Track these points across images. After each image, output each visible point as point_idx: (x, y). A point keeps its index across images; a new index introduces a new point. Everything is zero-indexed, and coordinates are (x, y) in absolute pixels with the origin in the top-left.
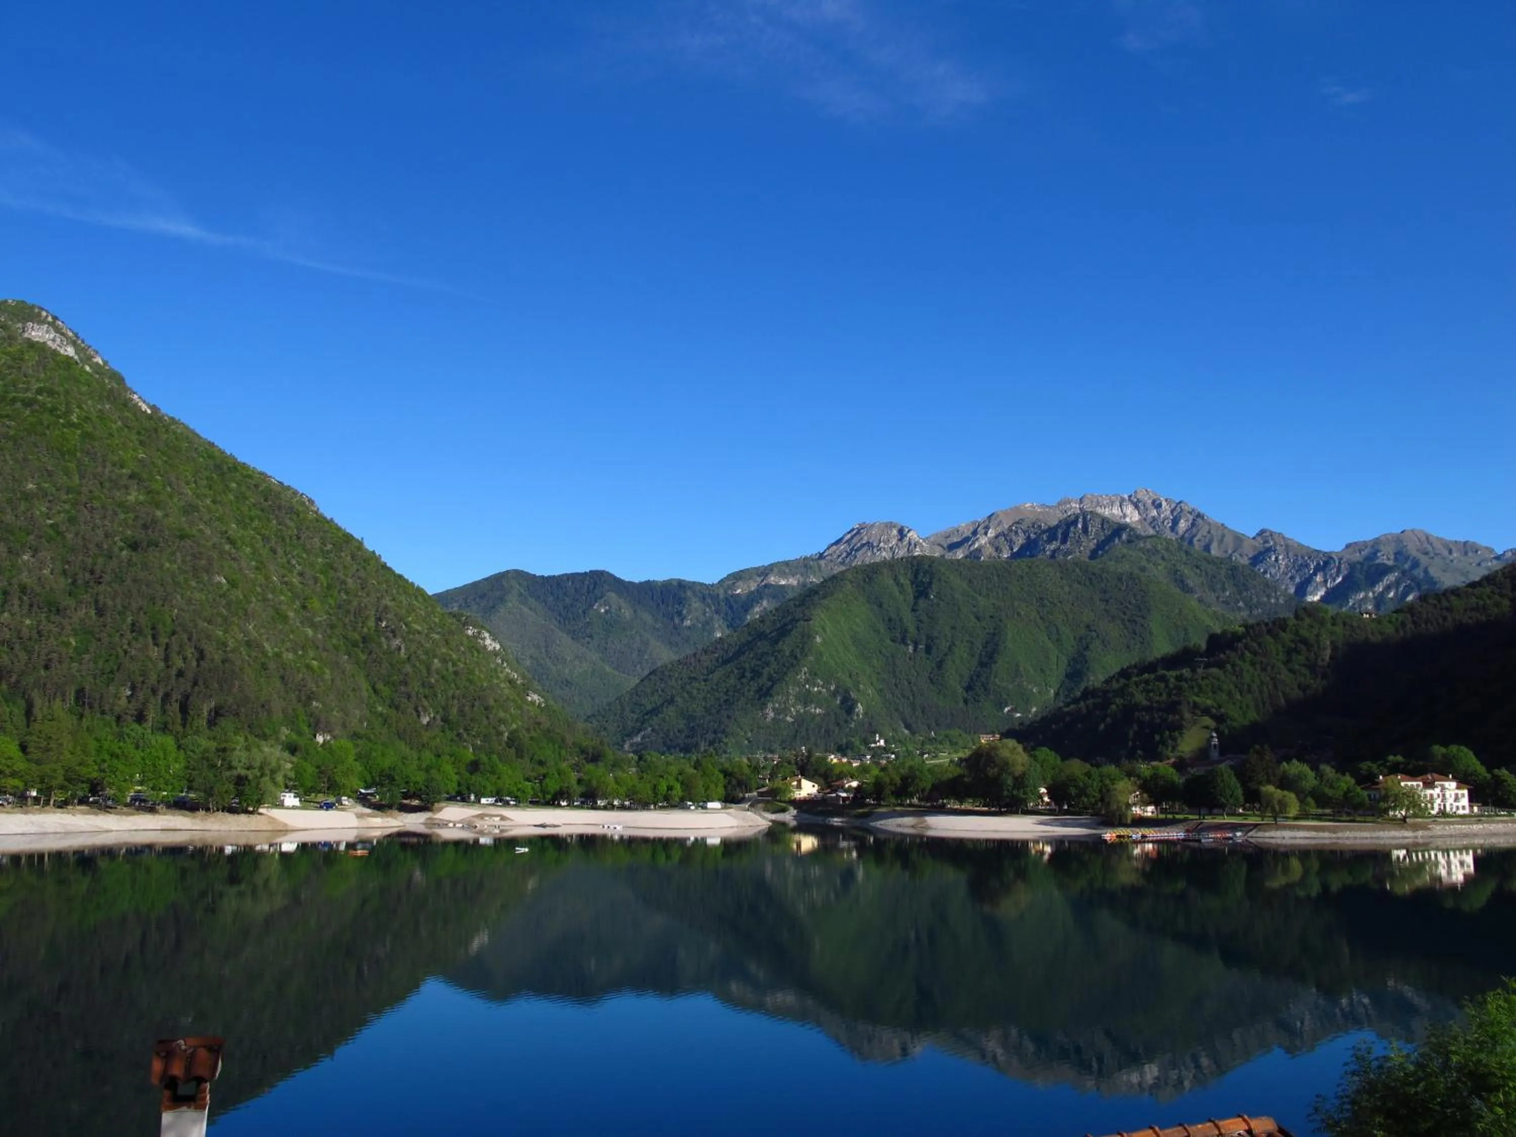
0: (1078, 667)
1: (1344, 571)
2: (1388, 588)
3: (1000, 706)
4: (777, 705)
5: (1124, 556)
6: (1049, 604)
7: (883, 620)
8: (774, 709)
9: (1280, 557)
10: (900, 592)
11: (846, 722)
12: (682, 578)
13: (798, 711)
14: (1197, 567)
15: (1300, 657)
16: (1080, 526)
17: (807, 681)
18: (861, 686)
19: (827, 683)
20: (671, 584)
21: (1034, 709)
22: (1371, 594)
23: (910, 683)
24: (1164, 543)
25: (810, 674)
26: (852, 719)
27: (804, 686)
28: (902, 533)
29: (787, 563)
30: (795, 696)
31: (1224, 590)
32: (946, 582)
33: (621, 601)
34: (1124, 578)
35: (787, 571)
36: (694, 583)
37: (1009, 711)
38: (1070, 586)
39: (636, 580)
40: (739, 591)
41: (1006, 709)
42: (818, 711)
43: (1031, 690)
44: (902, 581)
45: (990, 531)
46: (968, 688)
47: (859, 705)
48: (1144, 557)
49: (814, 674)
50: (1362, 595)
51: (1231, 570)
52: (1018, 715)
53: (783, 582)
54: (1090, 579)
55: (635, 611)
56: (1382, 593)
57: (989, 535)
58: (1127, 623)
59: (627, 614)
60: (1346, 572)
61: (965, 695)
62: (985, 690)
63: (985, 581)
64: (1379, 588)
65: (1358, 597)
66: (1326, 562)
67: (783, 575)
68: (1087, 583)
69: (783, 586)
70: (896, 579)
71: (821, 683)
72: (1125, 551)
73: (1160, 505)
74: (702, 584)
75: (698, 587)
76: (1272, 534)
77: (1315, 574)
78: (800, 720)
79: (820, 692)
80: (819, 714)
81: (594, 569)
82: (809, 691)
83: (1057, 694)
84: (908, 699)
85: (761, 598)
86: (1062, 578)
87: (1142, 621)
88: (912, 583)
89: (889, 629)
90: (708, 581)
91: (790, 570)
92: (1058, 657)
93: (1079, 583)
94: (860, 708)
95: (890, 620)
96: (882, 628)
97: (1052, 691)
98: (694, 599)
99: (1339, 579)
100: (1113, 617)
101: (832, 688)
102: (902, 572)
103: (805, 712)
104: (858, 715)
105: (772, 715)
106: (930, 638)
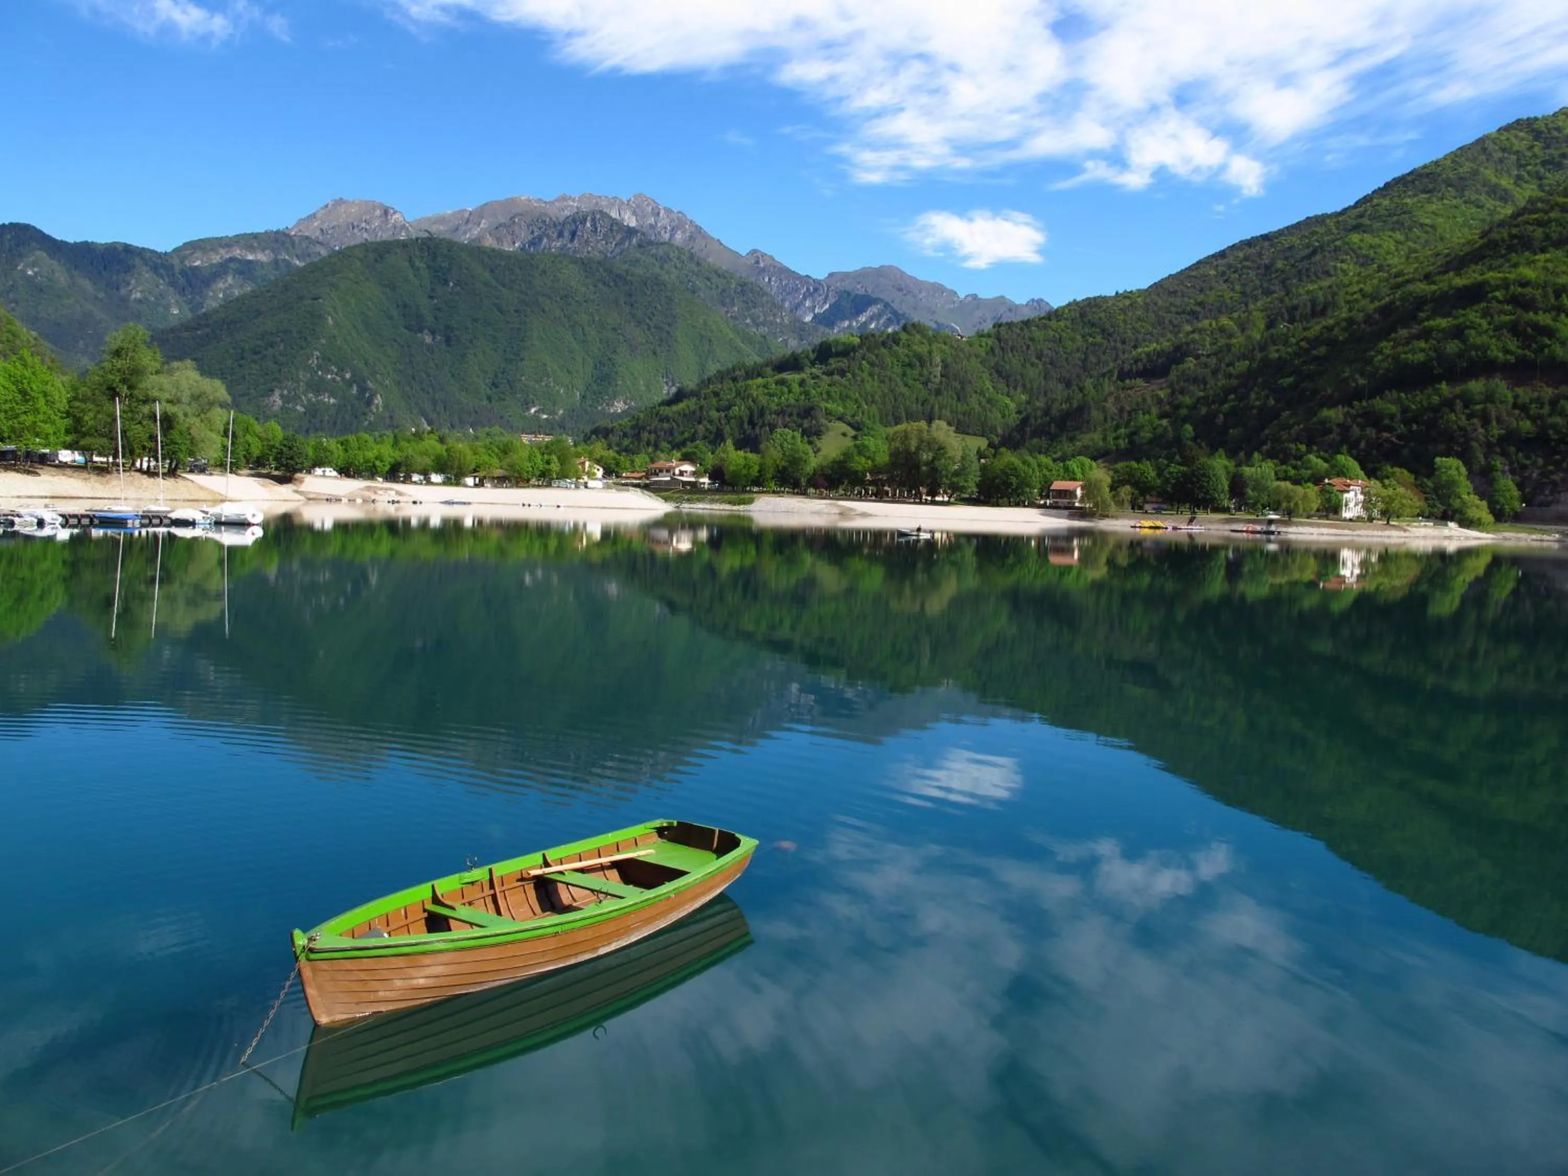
0: (606, 369)
1: (832, 300)
2: (872, 319)
3: (527, 405)
4: (286, 392)
5: (637, 261)
6: (573, 303)
7: (398, 306)
8: (282, 396)
9: (773, 279)
10: (415, 276)
11: (365, 414)
12: (128, 243)
13: (309, 400)
14: (708, 279)
15: (914, 372)
16: (588, 225)
17: (319, 367)
18: (378, 376)
19: (341, 370)
20: (115, 248)
21: (561, 412)
22: (854, 324)
23: (429, 376)
24: (676, 251)
25: (323, 360)
26: (371, 411)
27: (316, 372)
28: (386, 212)
29: (255, 236)
30: (307, 383)
31: (733, 304)
32: (467, 269)
33: (55, 263)
34: (649, 282)
35: (255, 245)
36: (143, 249)
37: (535, 412)
38: (595, 286)
39: (71, 239)
40: (198, 263)
41: (533, 410)
42: (332, 401)
43: (558, 391)
44: (417, 264)
45: (483, 221)
46: (495, 385)
47: (379, 396)
48: (657, 263)
49: (326, 359)
50: (846, 323)
51: (741, 286)
52: (545, 416)
53: (250, 257)
54: (615, 281)
55: (72, 277)
56: (865, 323)
57: (482, 226)
58: (653, 330)
59: (62, 279)
60: (833, 300)
61: (489, 392)
62: (512, 388)
63: (507, 273)
64: (863, 318)
65: (842, 326)
66: (815, 288)
67: (251, 248)
68: (612, 284)
69: (250, 262)
70: (411, 261)
71: (335, 370)
72: (638, 255)
73: (658, 214)
74: (153, 252)
75: (148, 255)
76: (764, 255)
77: (805, 298)
78: (313, 411)
79: (334, 380)
80: (334, 405)
81: (15, 221)
82: (322, 379)
83: (584, 397)
84: (428, 393)
85: (226, 273)
86: (586, 277)
87: (667, 328)
88: (429, 267)
89: (404, 315)
90: (160, 249)
91: (259, 244)
92: (584, 359)
93: (604, 283)
94: (378, 400)
95: (405, 306)
96: (395, 312)
97: (578, 394)
98: (145, 268)
99: (827, 306)
100: (639, 322)
101: (348, 376)
102: (417, 253)
103: (317, 401)
104: (377, 408)
105: (279, 402)
106: (448, 327)
